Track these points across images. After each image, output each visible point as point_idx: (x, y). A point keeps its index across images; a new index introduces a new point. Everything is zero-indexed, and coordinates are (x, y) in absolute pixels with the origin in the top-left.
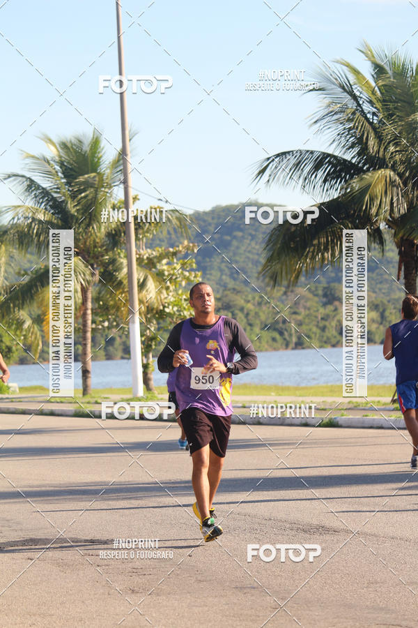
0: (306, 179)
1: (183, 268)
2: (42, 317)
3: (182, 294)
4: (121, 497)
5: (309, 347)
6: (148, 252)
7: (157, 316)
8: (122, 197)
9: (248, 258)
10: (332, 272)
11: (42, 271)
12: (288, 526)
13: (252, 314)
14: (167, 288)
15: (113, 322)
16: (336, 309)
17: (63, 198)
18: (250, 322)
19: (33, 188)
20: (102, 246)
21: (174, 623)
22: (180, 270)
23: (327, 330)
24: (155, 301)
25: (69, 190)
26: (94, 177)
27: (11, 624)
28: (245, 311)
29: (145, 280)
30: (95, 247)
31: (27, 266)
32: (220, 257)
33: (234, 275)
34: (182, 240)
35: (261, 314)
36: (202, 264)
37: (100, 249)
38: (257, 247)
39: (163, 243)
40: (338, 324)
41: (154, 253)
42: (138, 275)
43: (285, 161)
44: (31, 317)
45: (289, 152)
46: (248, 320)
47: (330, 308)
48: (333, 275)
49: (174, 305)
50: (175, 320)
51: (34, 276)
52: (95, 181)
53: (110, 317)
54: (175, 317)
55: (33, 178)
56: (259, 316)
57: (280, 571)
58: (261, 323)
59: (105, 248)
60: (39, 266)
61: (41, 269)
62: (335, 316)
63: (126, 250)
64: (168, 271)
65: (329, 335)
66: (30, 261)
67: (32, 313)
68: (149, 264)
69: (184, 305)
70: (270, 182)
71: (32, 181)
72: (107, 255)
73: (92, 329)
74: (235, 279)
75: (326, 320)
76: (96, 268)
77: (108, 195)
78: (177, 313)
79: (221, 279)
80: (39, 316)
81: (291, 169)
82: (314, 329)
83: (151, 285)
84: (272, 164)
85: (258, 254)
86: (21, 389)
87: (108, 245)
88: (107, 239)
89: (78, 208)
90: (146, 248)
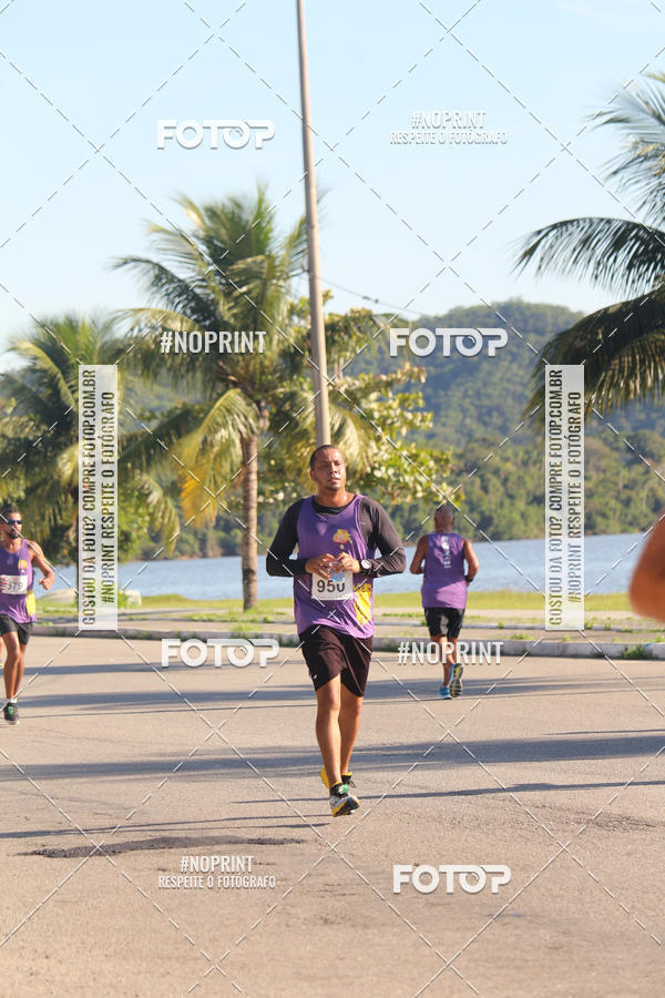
0: (599, 264)
1: (402, 404)
2: (179, 485)
3: (402, 448)
4: (306, 771)
5: (604, 532)
6: (346, 382)
7: (362, 483)
8: (306, 295)
9: (507, 390)
10: (640, 411)
11: (178, 412)
12: (572, 816)
13: (513, 479)
14: (378, 439)
15: (291, 493)
16: (647, 472)
17: (212, 296)
18: (510, 492)
19: (164, 281)
20: (275, 371)
21: (392, 972)
22: (399, 411)
23: (632, 504)
24: (358, 460)
25: (221, 283)
26: (262, 262)
27: (133, 973)
28: (503, 476)
29: (342, 427)
30: (263, 373)
31: (155, 403)
32: (462, 389)
33: (484, 416)
34: (401, 362)
35: (527, 479)
36: (433, 401)
37: (270, 377)
38: (521, 372)
39: (370, 367)
40: (650, 494)
41: (357, 383)
42: (331, 418)
43: (565, 235)
44: (161, 485)
45: (572, 222)
46: (506, 489)
47: (639, 469)
48: (642, 416)
49: (389, 466)
50: (390, 489)
51: (166, 420)
52: (263, 268)
53: (287, 484)
54: (390, 484)
55: (164, 264)
56: (524, 483)
57: (561, 889)
58: (528, 494)
59: (278, 375)
60: (173, 405)
61: (176, 408)
62: (644, 483)
63: (313, 377)
64: (380, 411)
65: (637, 512)
66: (159, 397)
67: (163, 478)
68: (349, 401)
69: (405, 466)
70: (543, 267)
71: (162, 270)
72: (283, 387)
73: (259, 504)
74: (485, 424)
75: (632, 489)
76: (265, 407)
77: (283, 290)
78: (394, 479)
79: (462, 425)
80: (174, 483)
81: (574, 250)
82: (613, 503)
83: (352, 434)
84: (545, 240)
85: (522, 384)
86: (146, 599)
87: (283, 371)
88: (281, 361)
89: (235, 311)
90: (345, 374)
